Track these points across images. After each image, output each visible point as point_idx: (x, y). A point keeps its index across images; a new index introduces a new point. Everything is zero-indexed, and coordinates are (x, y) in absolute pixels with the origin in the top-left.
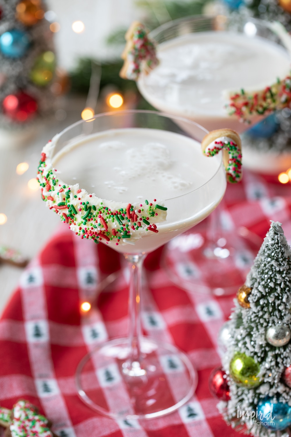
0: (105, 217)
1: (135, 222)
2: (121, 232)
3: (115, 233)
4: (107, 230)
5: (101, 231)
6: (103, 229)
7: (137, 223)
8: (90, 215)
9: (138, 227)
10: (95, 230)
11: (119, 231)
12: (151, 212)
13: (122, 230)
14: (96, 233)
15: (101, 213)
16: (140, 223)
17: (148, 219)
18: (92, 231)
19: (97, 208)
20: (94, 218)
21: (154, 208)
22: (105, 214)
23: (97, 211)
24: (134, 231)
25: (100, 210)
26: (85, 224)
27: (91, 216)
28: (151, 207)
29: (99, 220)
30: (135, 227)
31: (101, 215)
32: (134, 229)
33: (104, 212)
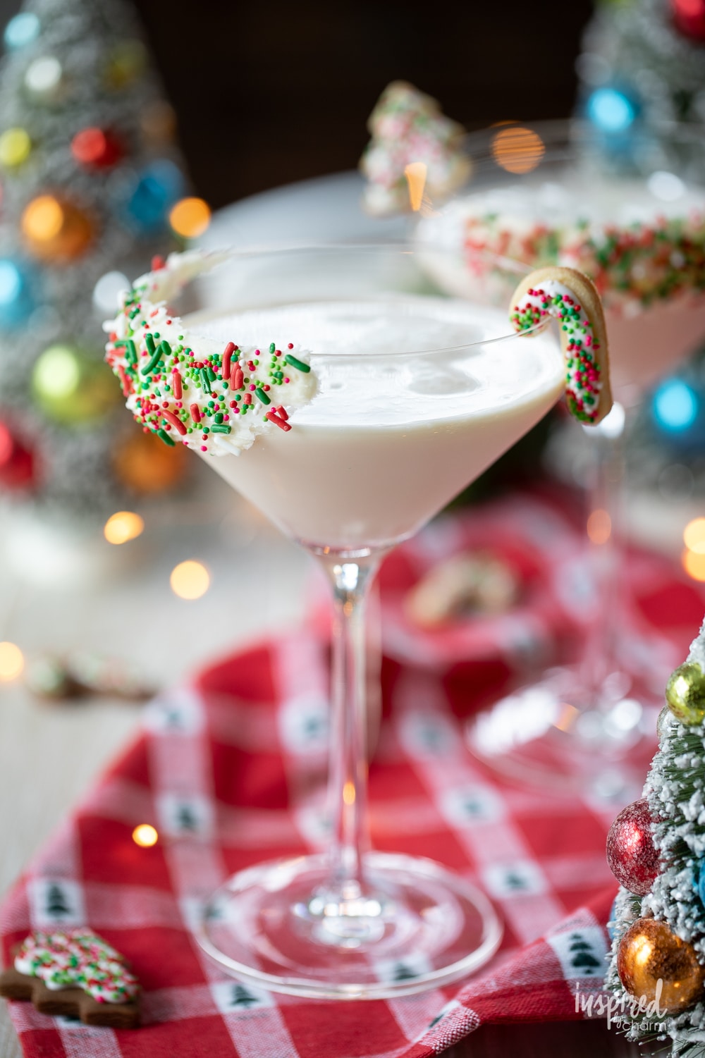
0: (184, 371)
1: (239, 392)
2: (210, 415)
3: (198, 414)
4: (181, 405)
5: (166, 405)
6: (172, 400)
7: (243, 394)
8: (157, 366)
9: (247, 407)
10: (157, 401)
11: (206, 410)
12: (274, 371)
13: (211, 410)
14: (157, 407)
15: (177, 361)
16: (250, 397)
17: (268, 388)
18: (153, 402)
19: (174, 349)
20: (163, 374)
21: (282, 359)
22: (185, 364)
23: (172, 357)
24: (237, 416)
25: (177, 355)
26: (147, 386)
27: (159, 371)
28: (275, 359)
29: (171, 378)
30: (241, 405)
31: (178, 366)
32: (237, 411)
33: (183, 359)
